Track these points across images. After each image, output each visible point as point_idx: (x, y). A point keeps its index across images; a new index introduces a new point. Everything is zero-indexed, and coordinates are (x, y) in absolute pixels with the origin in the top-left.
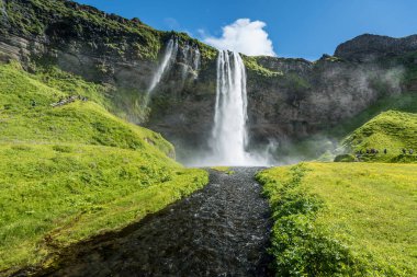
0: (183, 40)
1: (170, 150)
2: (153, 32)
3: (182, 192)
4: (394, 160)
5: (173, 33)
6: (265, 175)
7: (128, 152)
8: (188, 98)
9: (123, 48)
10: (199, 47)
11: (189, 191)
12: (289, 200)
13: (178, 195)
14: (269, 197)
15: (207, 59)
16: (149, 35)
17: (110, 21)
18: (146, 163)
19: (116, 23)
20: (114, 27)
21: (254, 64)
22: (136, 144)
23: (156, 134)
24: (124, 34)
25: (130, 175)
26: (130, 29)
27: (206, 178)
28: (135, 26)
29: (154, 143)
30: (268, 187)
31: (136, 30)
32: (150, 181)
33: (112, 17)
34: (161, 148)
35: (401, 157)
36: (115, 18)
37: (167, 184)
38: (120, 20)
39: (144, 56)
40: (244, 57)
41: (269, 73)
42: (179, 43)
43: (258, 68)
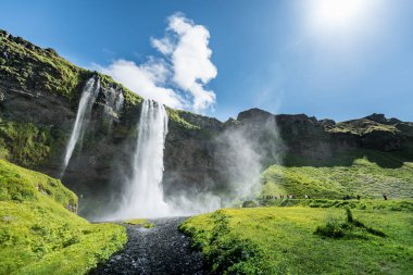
0: (107, 82)
1: (71, 201)
2: (71, 67)
3: (98, 256)
4: (283, 205)
5: (96, 73)
6: (190, 225)
7: (10, 206)
8: (104, 139)
9: (26, 75)
10: (123, 92)
11: (106, 255)
12: (225, 249)
13: (93, 262)
14: (201, 250)
15: (131, 104)
16: (66, 69)
17: (14, 44)
18: (38, 220)
19: (22, 47)
20: (17, 51)
21: (177, 116)
22: (24, 193)
23: (54, 181)
24: (31, 60)
25: (15, 240)
26: (41, 58)
27: (125, 235)
28: (49, 56)
29: (48, 192)
30: (198, 239)
31: (50, 61)
32: (47, 247)
33: (18, 40)
34: (58, 199)
35: (287, 201)
36: (22, 43)
37: (72, 248)
38: (29, 46)
39: (54, 89)
40: (167, 109)
41: (190, 126)
42: (102, 83)
43: (179, 120)
